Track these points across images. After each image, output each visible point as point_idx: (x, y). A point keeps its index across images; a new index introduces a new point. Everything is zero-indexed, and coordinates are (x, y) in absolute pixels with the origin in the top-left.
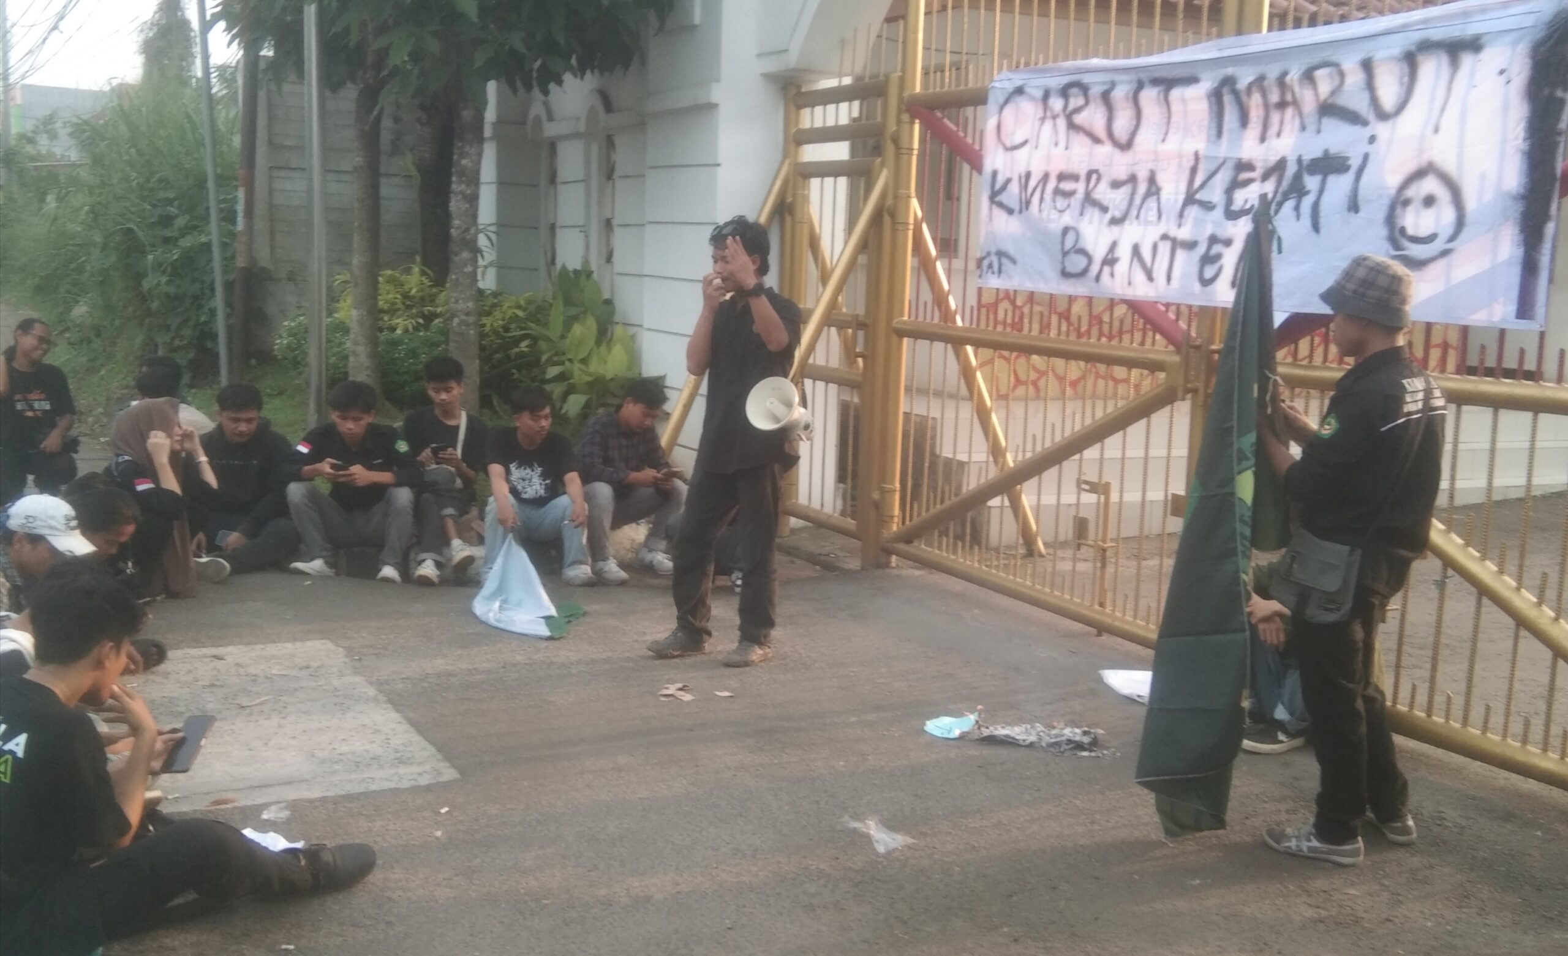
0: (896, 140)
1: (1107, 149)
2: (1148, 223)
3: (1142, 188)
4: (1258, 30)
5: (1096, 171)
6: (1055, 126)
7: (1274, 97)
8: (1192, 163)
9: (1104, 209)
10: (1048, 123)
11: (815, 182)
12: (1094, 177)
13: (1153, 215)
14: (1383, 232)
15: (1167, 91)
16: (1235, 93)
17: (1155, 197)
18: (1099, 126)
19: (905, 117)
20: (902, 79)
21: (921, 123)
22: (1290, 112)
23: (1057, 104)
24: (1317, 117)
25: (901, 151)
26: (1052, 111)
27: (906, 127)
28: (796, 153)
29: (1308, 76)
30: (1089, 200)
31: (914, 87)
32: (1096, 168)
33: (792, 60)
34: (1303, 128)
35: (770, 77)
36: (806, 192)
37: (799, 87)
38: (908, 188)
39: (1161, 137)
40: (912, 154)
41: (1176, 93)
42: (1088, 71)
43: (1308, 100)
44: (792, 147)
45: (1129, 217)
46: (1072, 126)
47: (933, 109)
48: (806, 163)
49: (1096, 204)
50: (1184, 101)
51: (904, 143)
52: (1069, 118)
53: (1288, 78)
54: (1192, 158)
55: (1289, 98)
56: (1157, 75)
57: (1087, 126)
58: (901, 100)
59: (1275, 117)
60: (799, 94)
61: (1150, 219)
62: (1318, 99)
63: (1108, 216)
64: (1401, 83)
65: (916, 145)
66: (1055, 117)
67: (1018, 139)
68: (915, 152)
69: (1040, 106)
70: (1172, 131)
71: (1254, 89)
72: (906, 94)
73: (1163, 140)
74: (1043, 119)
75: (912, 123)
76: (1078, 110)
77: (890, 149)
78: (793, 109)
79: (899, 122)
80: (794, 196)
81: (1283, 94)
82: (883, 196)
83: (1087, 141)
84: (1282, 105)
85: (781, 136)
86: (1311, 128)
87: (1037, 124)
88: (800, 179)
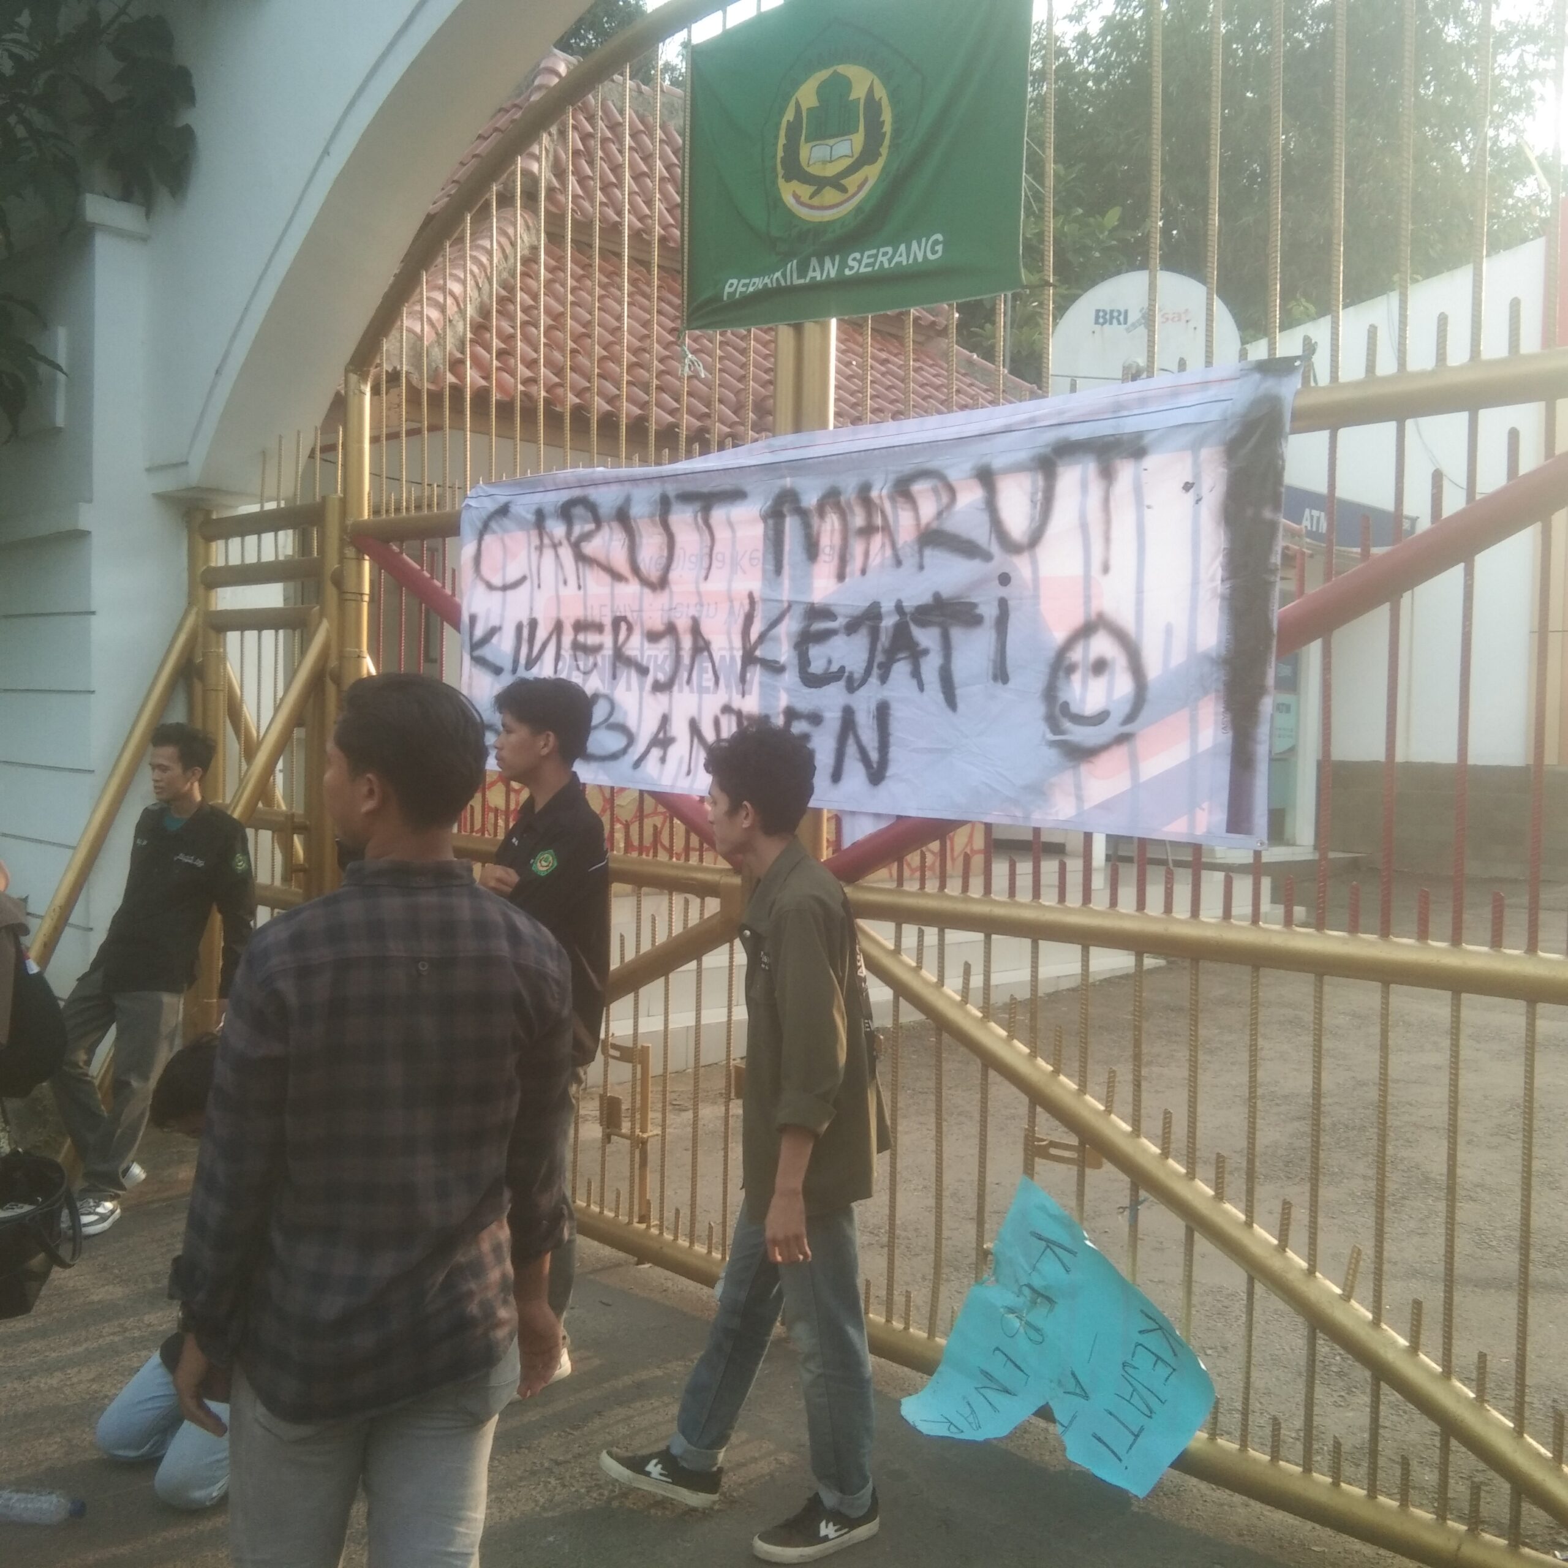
0: (338, 581)
1: (632, 588)
2: (702, 690)
3: (687, 643)
4: (824, 425)
5: (624, 619)
6: (557, 556)
7: (858, 520)
8: (747, 607)
9: (643, 671)
10: (548, 554)
11: (233, 637)
12: (623, 626)
13: (708, 679)
14: (1039, 709)
15: (706, 510)
16: (802, 513)
17: (706, 654)
18: (619, 559)
19: (350, 552)
20: (344, 501)
21: (372, 559)
22: (877, 540)
23: (558, 529)
24: (916, 548)
25: (346, 596)
26: (551, 538)
27: (351, 565)
28: (207, 600)
29: (902, 490)
30: (620, 658)
31: (361, 513)
32: (623, 614)
33: (194, 474)
34: (898, 563)
35: (163, 498)
36: (222, 650)
37: (208, 513)
38: (358, 645)
39: (703, 573)
40: (362, 601)
41: (718, 514)
42: (595, 484)
43: (905, 525)
44: (201, 590)
45: (677, 682)
46: (581, 558)
47: (387, 542)
48: (221, 612)
49: (630, 662)
50: (730, 524)
51: (350, 585)
52: (576, 547)
53: (874, 494)
54: (746, 602)
55: (878, 521)
56: (689, 487)
57: (601, 557)
58: (343, 528)
59: (857, 548)
60: (208, 521)
61: (705, 684)
62: (918, 525)
63: (650, 680)
64: (1033, 502)
65: (366, 589)
66: (555, 546)
67: (512, 576)
68: (366, 598)
69: (534, 533)
70: (715, 564)
71: (828, 509)
72: (350, 521)
73: (706, 578)
74: (540, 548)
75: (360, 560)
76: (587, 537)
77: (331, 592)
78: (200, 541)
79: (342, 558)
80: (204, 655)
81: (869, 515)
82: (324, 656)
83: (606, 578)
84: (868, 531)
85: (185, 576)
86: (910, 562)
87: (534, 555)
88: (212, 634)
